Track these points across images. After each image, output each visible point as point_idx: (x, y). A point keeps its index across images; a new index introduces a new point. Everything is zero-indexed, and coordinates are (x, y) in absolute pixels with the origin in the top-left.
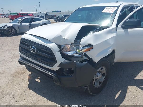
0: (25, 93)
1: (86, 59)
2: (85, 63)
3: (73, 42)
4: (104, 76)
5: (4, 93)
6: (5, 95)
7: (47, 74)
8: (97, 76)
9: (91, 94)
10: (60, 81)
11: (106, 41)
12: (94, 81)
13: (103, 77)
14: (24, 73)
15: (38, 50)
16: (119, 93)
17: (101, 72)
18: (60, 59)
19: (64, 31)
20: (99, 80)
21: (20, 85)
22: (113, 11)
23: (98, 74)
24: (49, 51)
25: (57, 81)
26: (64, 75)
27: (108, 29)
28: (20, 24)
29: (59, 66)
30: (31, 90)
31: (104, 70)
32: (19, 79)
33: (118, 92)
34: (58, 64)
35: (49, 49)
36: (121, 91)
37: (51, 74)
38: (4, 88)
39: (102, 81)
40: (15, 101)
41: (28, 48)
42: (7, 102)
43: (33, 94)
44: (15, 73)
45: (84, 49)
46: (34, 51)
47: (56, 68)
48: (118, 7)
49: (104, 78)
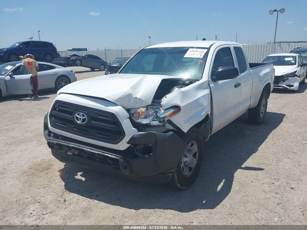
0: (63, 200)
1: (171, 127)
2: (171, 133)
3: (150, 102)
4: (196, 158)
5: (21, 202)
6: (25, 206)
7: (108, 157)
8: (186, 157)
9: (179, 185)
10: (130, 168)
11: (197, 101)
12: (182, 165)
13: (194, 159)
14: (47, 169)
15: (91, 118)
16: (222, 184)
17: (191, 150)
18: (130, 131)
19: (135, 87)
20: (189, 164)
21: (47, 188)
22: (202, 54)
23: (188, 154)
24: (113, 119)
25: (125, 168)
26: (136, 157)
27: (197, 83)
28: (9, 77)
29: (128, 143)
30: (71, 193)
31: (195, 148)
32: (41, 179)
33: (220, 183)
34: (127, 138)
35: (112, 115)
36: (224, 180)
37: (116, 156)
38: (17, 196)
39: (193, 166)
40: (48, 212)
41: (72, 117)
42: (34, 215)
43: (78, 199)
44: (29, 170)
45: (167, 112)
46: (84, 120)
47: (123, 145)
48: (209, 49)
49: (195, 161)
